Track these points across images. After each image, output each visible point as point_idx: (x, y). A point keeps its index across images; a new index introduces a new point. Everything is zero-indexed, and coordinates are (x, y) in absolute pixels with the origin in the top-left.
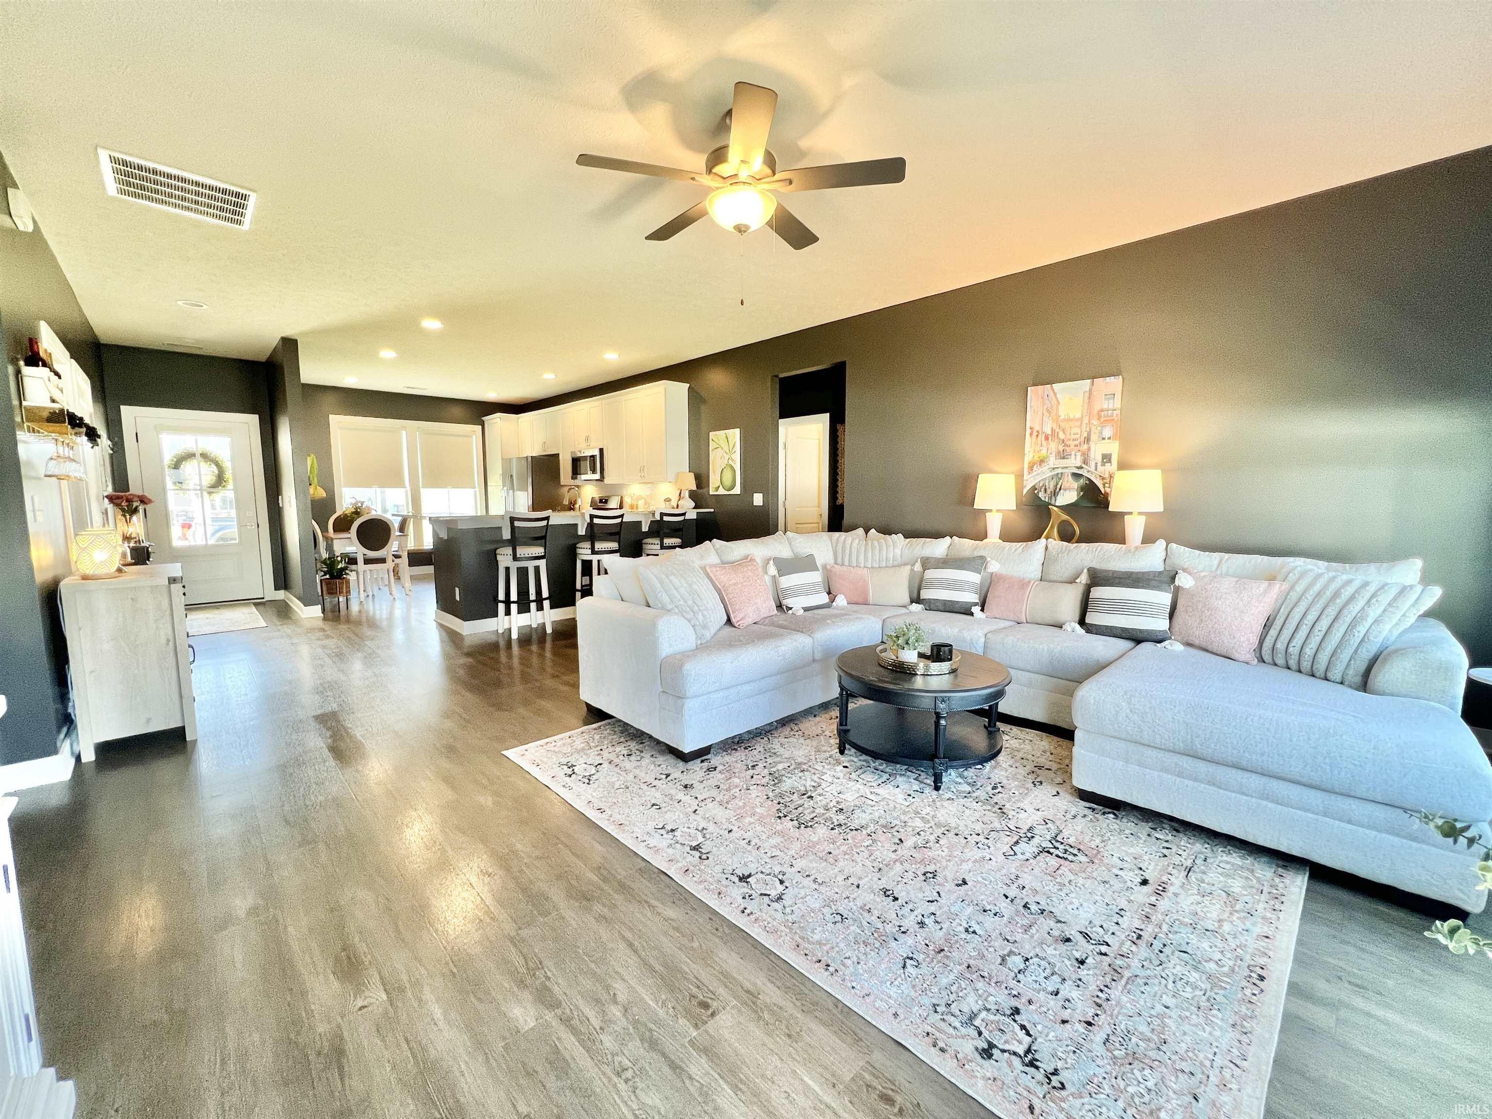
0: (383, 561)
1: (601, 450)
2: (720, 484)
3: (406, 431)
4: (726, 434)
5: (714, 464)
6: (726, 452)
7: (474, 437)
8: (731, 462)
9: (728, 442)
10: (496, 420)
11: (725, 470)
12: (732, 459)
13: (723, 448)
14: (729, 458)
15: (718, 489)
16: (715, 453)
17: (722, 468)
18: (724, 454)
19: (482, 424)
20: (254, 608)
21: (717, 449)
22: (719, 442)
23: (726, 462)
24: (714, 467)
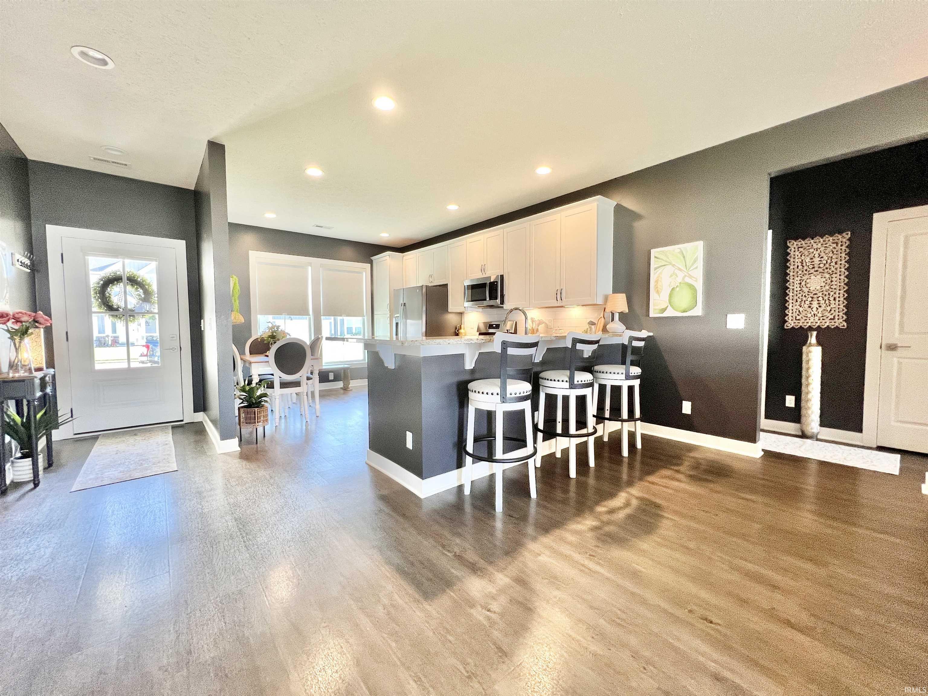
0: (297, 384)
1: (502, 276)
2: (669, 306)
3: (311, 266)
4: (680, 249)
5: (658, 283)
6: (680, 270)
7: (364, 273)
8: (688, 280)
9: (684, 257)
10: (384, 258)
11: (678, 289)
12: (690, 277)
13: (674, 265)
14: (686, 276)
15: (664, 310)
16: (660, 271)
17: (672, 287)
18: (677, 272)
19: (371, 262)
20: (171, 435)
21: (664, 267)
22: (668, 258)
23: (679, 280)
24: (659, 287)
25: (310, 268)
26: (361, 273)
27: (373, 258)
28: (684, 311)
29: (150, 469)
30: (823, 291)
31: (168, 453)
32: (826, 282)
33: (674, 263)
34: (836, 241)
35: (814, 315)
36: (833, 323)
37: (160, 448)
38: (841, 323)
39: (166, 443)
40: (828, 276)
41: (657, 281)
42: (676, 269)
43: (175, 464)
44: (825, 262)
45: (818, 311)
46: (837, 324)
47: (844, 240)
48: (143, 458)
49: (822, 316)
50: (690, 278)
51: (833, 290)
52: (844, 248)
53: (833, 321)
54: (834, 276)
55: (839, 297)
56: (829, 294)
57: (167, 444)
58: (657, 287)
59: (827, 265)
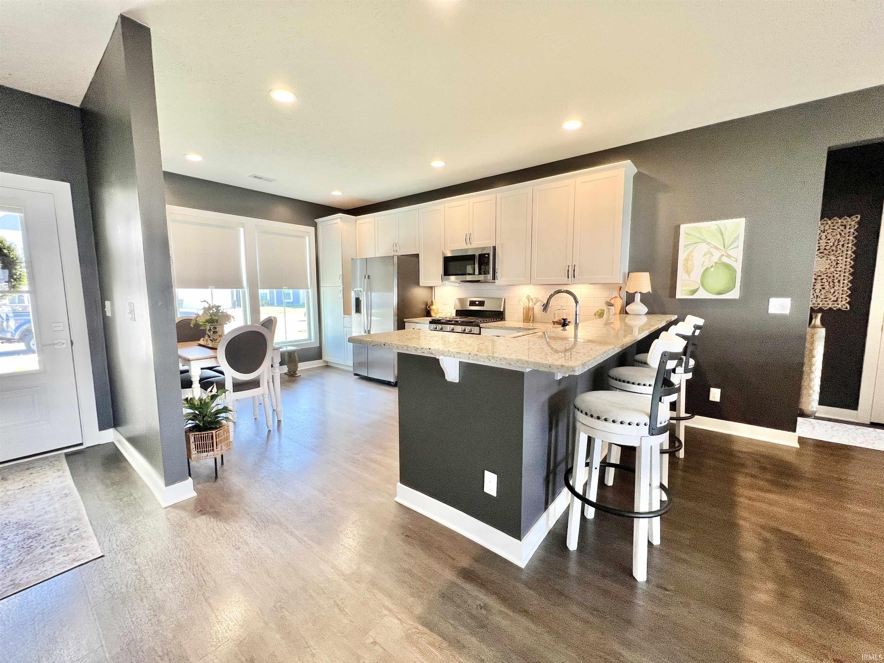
0: (255, 384)
1: (494, 248)
2: (701, 286)
3: (243, 227)
4: (717, 225)
5: (687, 262)
6: (716, 248)
7: (307, 238)
8: (725, 260)
9: (722, 234)
10: (335, 221)
11: (712, 269)
12: (729, 256)
13: (709, 244)
14: (723, 255)
15: (694, 292)
16: (690, 249)
17: (706, 267)
18: (712, 250)
19: (315, 225)
20: (68, 472)
21: (695, 245)
22: (702, 235)
23: (715, 259)
24: (689, 266)
25: (242, 230)
26: (303, 237)
27: (318, 220)
28: (719, 293)
29: (50, 559)
30: (827, 273)
31: (75, 514)
32: (831, 264)
33: (708, 241)
34: (845, 223)
35: (817, 296)
36: (836, 305)
37: (57, 506)
38: (843, 304)
39: (64, 492)
40: (833, 258)
41: (687, 260)
42: (712, 247)
43: (94, 541)
44: (832, 244)
45: (821, 292)
46: (840, 306)
47: (853, 223)
48: (31, 531)
49: (825, 298)
50: (729, 258)
51: (838, 272)
52: (852, 230)
53: (836, 303)
54: (840, 258)
55: (844, 280)
56: (834, 277)
57: (66, 495)
58: (687, 267)
59: (834, 248)
